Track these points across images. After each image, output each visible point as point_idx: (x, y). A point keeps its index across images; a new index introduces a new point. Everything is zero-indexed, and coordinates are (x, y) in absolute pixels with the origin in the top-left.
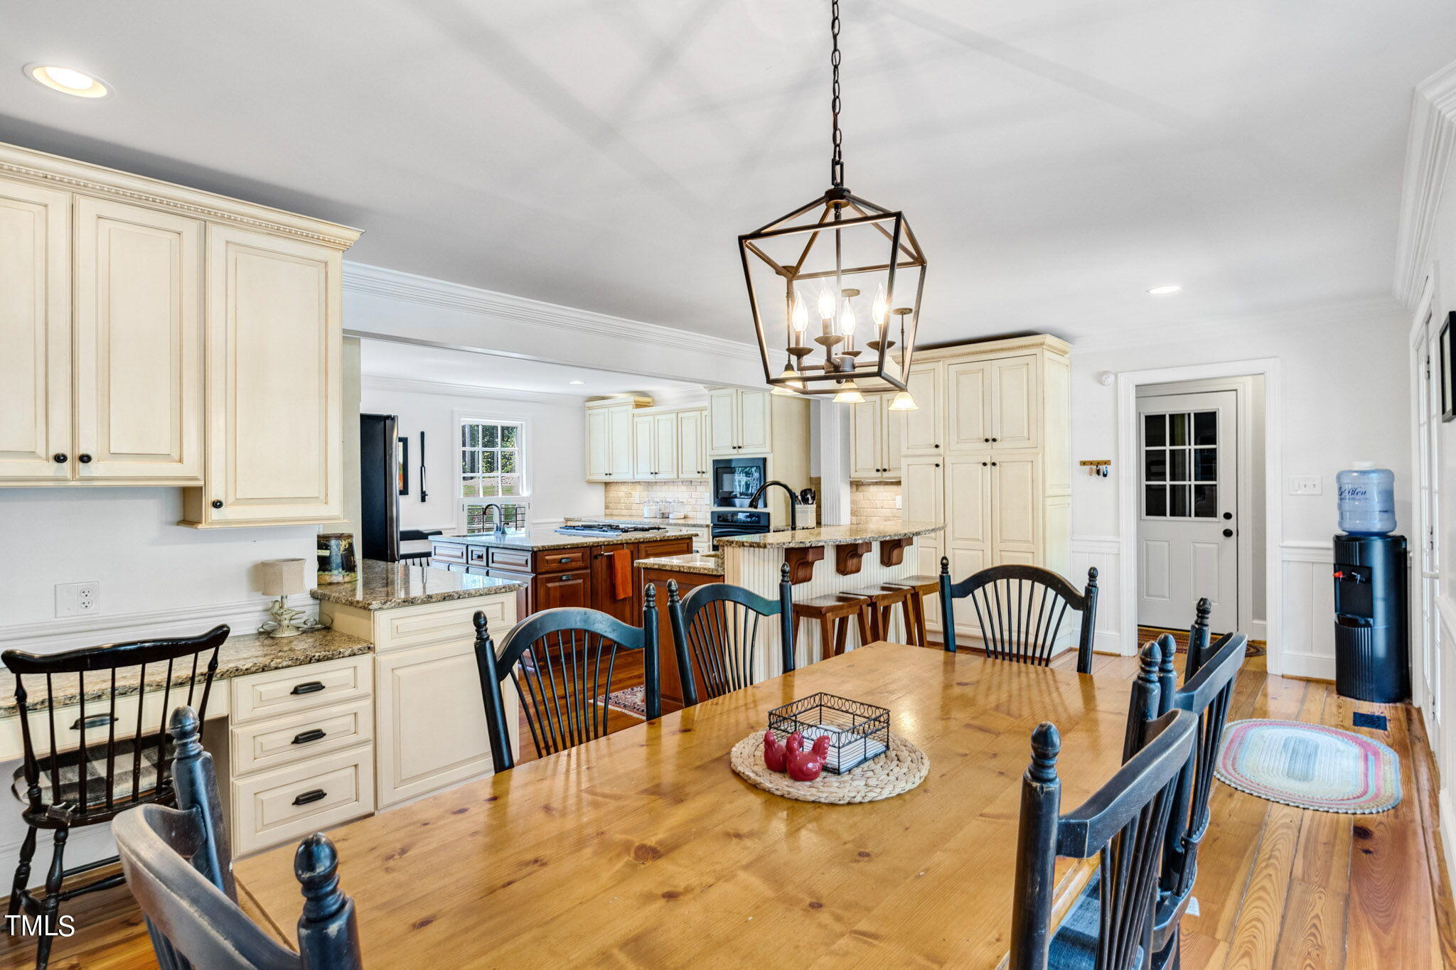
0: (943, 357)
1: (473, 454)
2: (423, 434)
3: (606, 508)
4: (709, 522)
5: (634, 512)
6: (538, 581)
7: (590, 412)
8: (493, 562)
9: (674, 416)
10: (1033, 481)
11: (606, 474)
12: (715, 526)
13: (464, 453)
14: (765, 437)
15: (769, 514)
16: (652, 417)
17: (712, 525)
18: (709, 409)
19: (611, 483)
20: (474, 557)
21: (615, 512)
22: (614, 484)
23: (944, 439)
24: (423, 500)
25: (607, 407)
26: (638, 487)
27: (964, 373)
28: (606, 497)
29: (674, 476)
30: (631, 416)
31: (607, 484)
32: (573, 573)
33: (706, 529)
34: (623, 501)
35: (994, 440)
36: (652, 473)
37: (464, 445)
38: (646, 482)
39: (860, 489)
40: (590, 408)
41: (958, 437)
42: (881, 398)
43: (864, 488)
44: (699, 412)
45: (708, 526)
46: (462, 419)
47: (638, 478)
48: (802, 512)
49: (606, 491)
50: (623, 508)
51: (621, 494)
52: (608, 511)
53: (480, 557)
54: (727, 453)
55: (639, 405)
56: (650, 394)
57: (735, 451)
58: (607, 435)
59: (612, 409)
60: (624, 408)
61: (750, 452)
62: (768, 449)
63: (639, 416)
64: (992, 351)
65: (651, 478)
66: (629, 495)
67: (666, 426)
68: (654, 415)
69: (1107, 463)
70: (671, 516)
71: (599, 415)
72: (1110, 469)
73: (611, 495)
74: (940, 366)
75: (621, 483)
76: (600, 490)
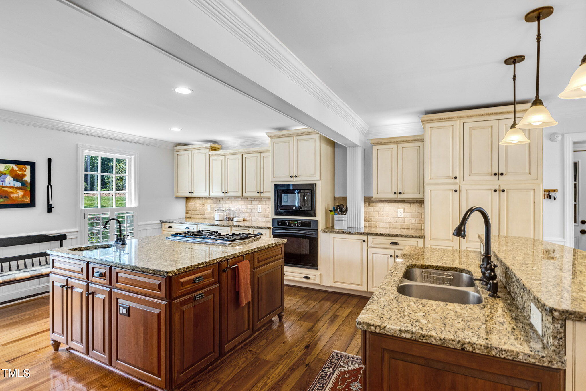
0: (459, 117)
1: (93, 177)
2: (50, 161)
3: (186, 213)
4: (270, 225)
5: (207, 216)
6: (173, 307)
7: (178, 153)
8: (117, 282)
9: (240, 156)
10: (534, 202)
11: (190, 193)
12: (275, 228)
13: (86, 176)
14: (315, 169)
15: (317, 221)
16: (224, 157)
17: (273, 227)
18: (271, 151)
19: (190, 198)
20: (95, 275)
21: (193, 216)
22: (192, 199)
23: (460, 173)
24: (50, 210)
25: (191, 150)
26: (209, 201)
27: (476, 128)
28: (186, 207)
29: (240, 194)
30: (208, 156)
31: (187, 199)
32: (205, 290)
33: (268, 230)
34: (198, 209)
35: (502, 174)
36: (223, 193)
37: (86, 170)
38: (215, 198)
39: (372, 204)
40: (178, 151)
41: (471, 171)
42: (398, 146)
43: (374, 204)
44: (259, 154)
45: (269, 228)
46: (84, 151)
47: (213, 195)
48: (339, 220)
49: (187, 203)
50: (199, 214)
51: (198, 205)
52: (188, 216)
53: (102, 275)
54: (285, 180)
55: (213, 149)
56: (220, 143)
57: (292, 179)
58: (190, 168)
59: (193, 152)
60: (203, 151)
61: (302, 180)
62: (318, 178)
63: (214, 156)
64: (501, 113)
65: (223, 195)
66: (203, 206)
67: (234, 163)
68: (225, 155)
69: (555, 191)
70: (235, 220)
71: (184, 156)
72: (558, 195)
73: (190, 205)
74: (458, 124)
75: (198, 198)
76: (183, 202)
